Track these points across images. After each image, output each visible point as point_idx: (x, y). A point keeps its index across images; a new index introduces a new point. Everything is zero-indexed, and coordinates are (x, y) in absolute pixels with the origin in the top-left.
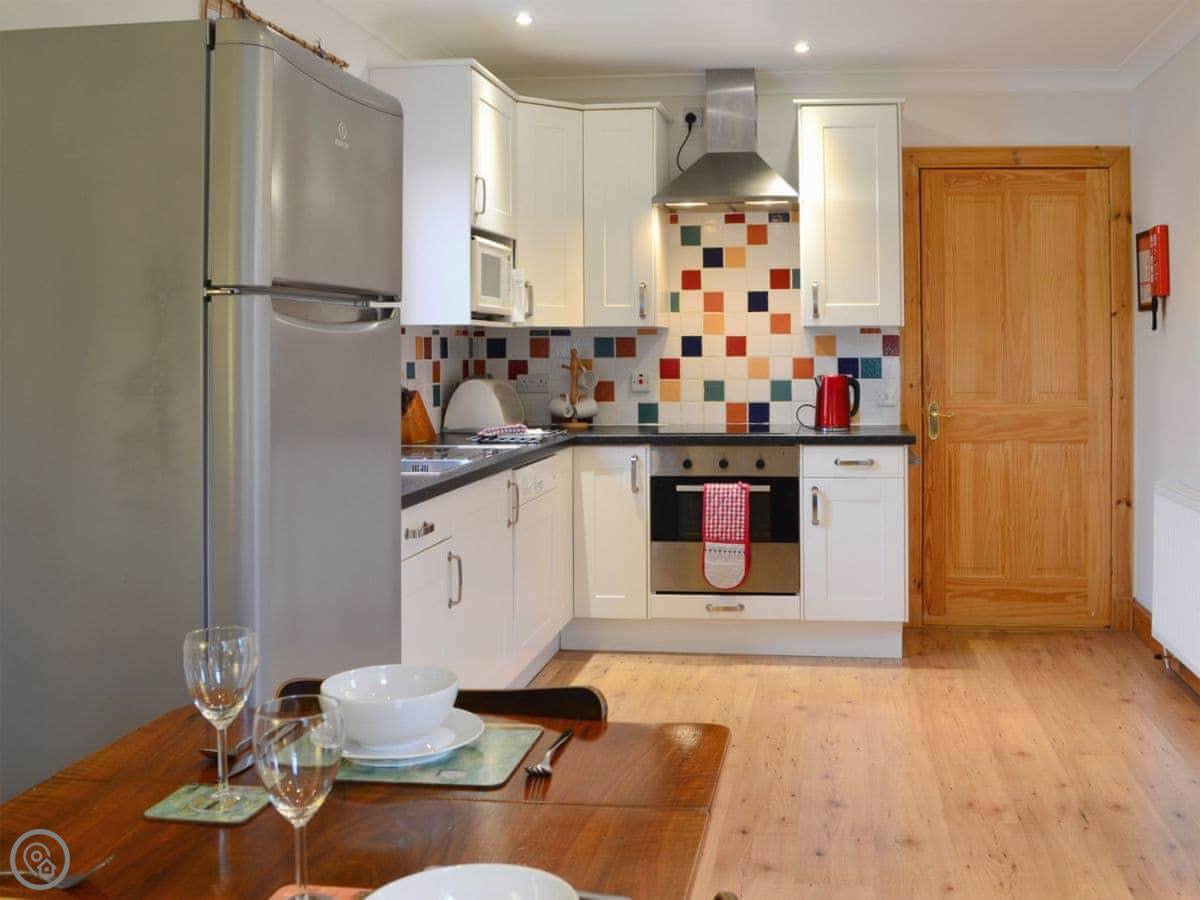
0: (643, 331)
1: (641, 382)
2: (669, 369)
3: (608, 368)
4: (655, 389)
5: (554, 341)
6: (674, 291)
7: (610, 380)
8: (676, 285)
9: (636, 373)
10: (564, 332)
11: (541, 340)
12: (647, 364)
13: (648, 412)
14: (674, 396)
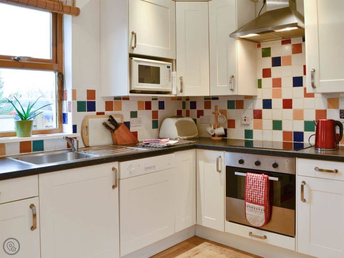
0: (247, 97)
1: (245, 120)
2: (258, 115)
3: (233, 113)
4: (251, 124)
6: (260, 78)
7: (233, 119)
8: (260, 76)
9: (243, 116)
10: (216, 98)
11: (208, 101)
13: (249, 133)
14: (259, 127)
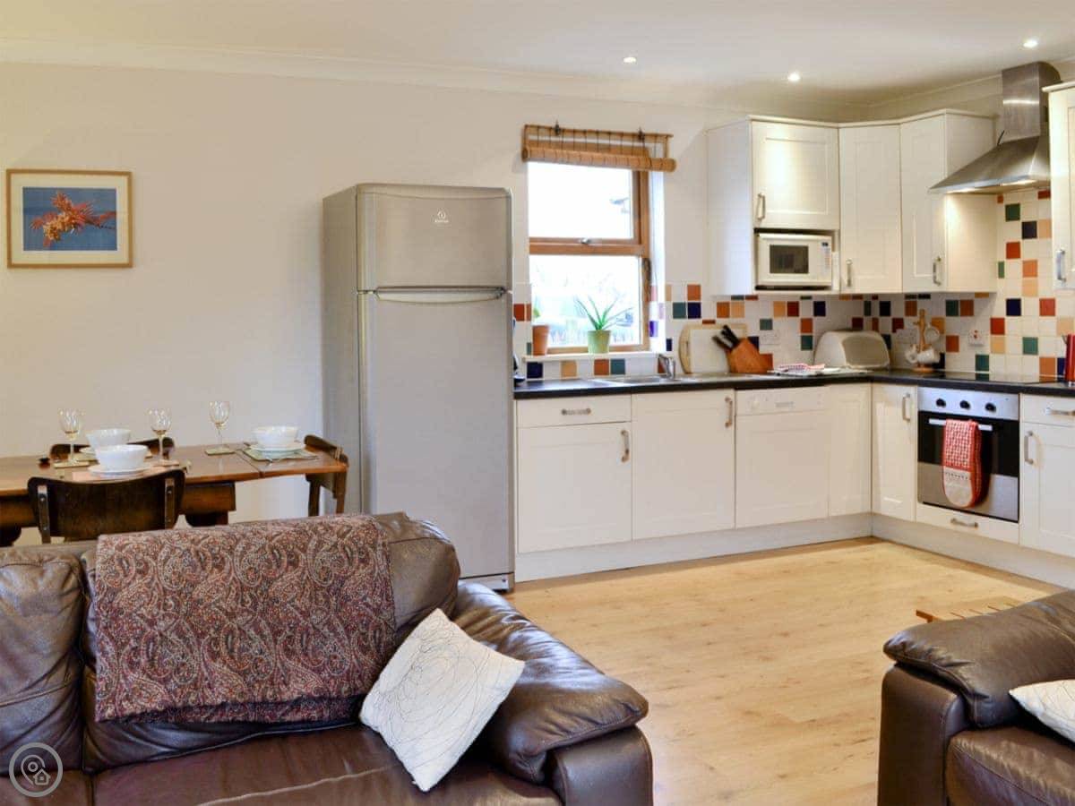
0: (979, 295)
1: (975, 337)
2: (997, 327)
3: (955, 325)
4: (987, 343)
5: (921, 304)
6: (1001, 260)
7: (956, 334)
8: (1002, 255)
9: (973, 329)
10: (926, 296)
11: (912, 301)
12: (981, 323)
13: (982, 362)
14: (1000, 349)
